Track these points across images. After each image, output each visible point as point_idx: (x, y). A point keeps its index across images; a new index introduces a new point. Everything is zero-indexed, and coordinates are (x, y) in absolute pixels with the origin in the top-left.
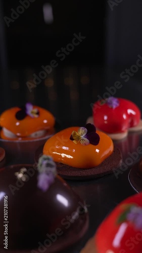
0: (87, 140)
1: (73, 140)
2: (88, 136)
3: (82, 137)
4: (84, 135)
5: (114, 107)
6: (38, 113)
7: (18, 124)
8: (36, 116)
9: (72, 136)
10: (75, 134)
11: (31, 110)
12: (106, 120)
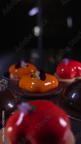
0: (39, 78)
1: (33, 77)
2: (40, 76)
3: (37, 76)
4: (38, 75)
5: (66, 64)
6: (27, 66)
7: (16, 71)
8: (26, 67)
9: (32, 75)
10: (34, 74)
11: (23, 64)
12: (63, 71)
